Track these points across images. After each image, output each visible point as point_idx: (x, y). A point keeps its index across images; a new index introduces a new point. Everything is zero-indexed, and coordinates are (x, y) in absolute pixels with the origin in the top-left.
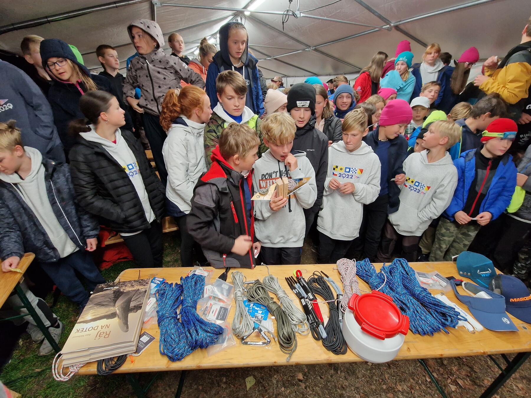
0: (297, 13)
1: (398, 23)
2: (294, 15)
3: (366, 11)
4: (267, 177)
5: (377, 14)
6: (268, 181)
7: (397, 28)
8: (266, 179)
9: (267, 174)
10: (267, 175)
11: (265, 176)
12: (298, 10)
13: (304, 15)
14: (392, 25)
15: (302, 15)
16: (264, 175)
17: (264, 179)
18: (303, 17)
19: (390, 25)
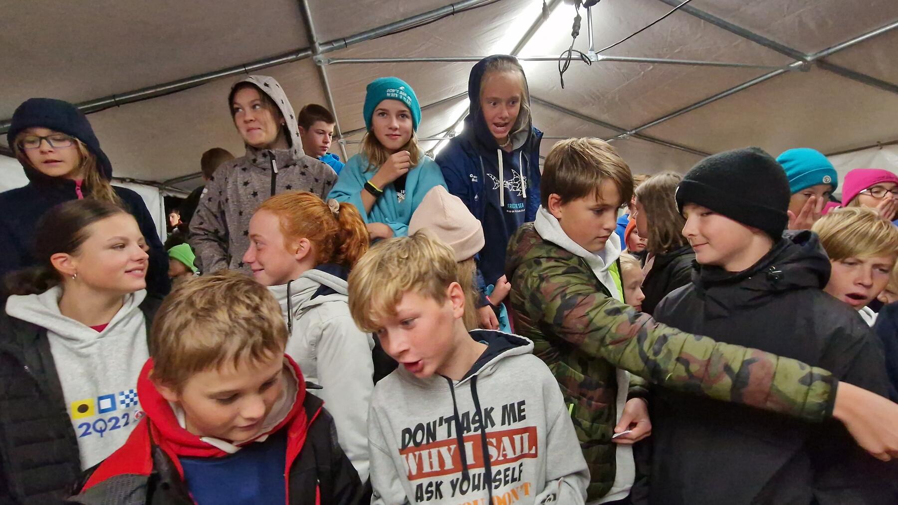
0: (591, 55)
1: (825, 53)
2: (583, 57)
3: (740, 39)
4: (419, 439)
5: (767, 42)
6: (425, 453)
7: (821, 63)
8: (418, 445)
9: (420, 427)
10: (420, 433)
11: (413, 436)
12: (592, 50)
13: (605, 57)
14: (809, 59)
15: (600, 57)
16: (407, 431)
17: (411, 444)
18: (603, 60)
19: (805, 61)
